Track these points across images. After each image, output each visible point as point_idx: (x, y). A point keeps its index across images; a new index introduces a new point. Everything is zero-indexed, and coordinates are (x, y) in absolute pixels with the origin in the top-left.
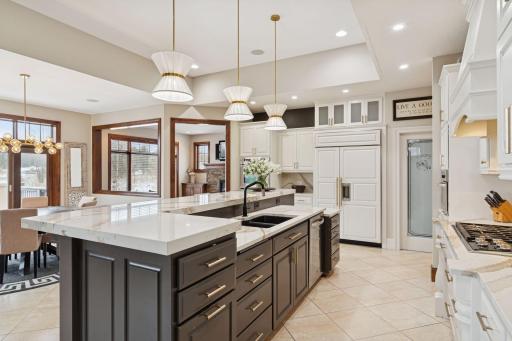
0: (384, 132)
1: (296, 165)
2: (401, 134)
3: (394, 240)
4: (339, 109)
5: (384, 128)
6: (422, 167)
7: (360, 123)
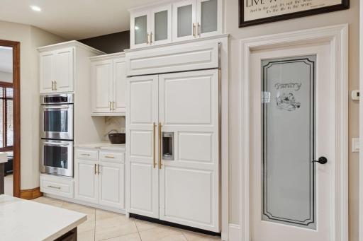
0: (225, 48)
1: (112, 104)
2: (252, 50)
3: (239, 227)
4: (161, 18)
5: (225, 41)
6: (285, 105)
7: (191, 37)
